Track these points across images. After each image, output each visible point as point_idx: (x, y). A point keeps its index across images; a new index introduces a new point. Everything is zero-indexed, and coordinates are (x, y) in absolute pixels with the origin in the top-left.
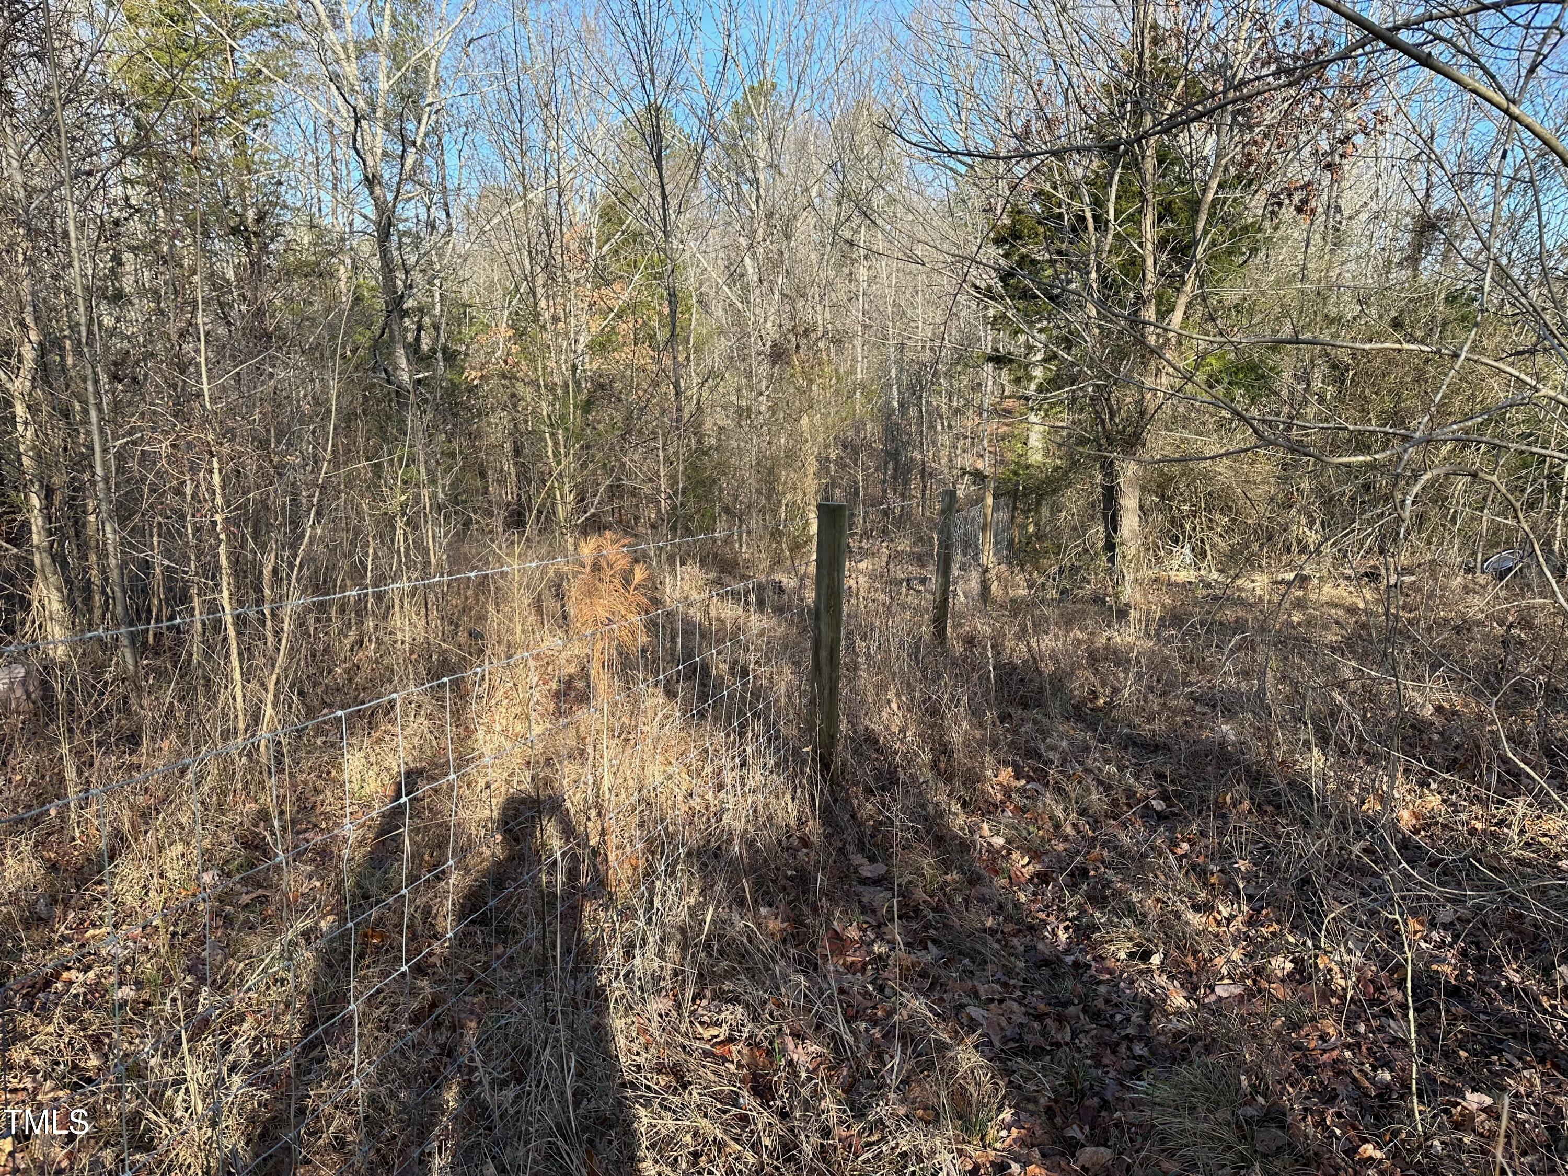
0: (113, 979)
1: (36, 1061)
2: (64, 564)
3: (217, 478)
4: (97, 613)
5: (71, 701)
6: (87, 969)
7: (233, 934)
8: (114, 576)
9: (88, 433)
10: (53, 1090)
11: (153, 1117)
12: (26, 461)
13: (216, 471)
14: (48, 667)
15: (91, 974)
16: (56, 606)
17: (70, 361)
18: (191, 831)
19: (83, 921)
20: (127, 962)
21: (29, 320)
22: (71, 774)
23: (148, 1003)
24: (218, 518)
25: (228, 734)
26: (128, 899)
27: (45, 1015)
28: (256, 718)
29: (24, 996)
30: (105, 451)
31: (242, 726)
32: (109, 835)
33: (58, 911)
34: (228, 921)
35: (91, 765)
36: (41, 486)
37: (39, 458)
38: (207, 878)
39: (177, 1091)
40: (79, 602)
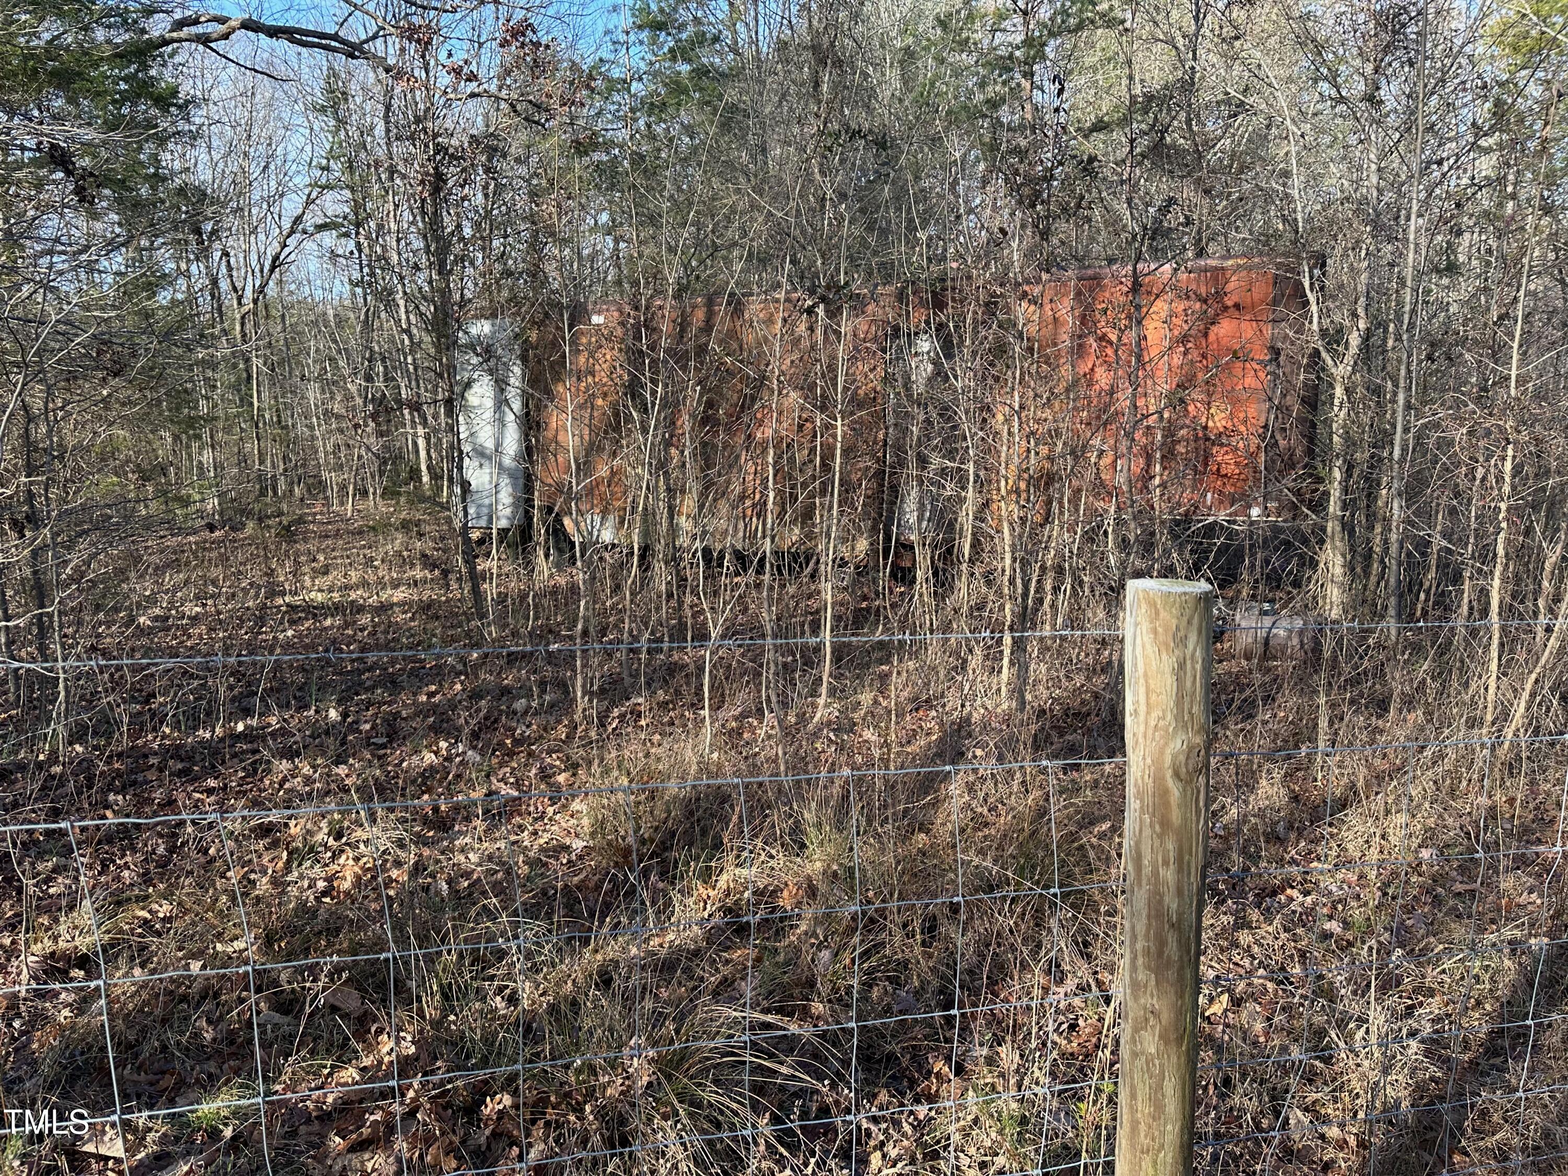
0: (1325, 911)
1: (1256, 949)
2: (1352, 533)
3: (1508, 466)
4: (1373, 579)
5: (1335, 658)
6: (1306, 893)
7: (1440, 915)
8: (1394, 550)
9: (1394, 412)
10: (1265, 978)
11: (1334, 1036)
12: (1336, 438)
13: (1509, 459)
14: (1321, 623)
15: (1309, 899)
16: (1338, 570)
17: (1390, 343)
18: (1419, 806)
19: (1310, 853)
20: (1340, 901)
21: (1361, 312)
22: (1323, 723)
23: (1350, 944)
24: (1503, 506)
25: (1473, 723)
26: (1350, 846)
27: (1269, 916)
28: (1504, 716)
29: (1256, 895)
30: (1406, 430)
31: (1489, 718)
32: (1346, 786)
33: (1293, 836)
34: (1437, 901)
35: (1342, 719)
36: (1345, 461)
37: (1347, 437)
38: (1425, 854)
39: (1359, 1027)
40: (1358, 570)
